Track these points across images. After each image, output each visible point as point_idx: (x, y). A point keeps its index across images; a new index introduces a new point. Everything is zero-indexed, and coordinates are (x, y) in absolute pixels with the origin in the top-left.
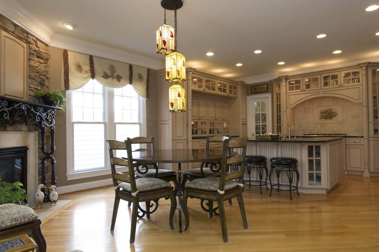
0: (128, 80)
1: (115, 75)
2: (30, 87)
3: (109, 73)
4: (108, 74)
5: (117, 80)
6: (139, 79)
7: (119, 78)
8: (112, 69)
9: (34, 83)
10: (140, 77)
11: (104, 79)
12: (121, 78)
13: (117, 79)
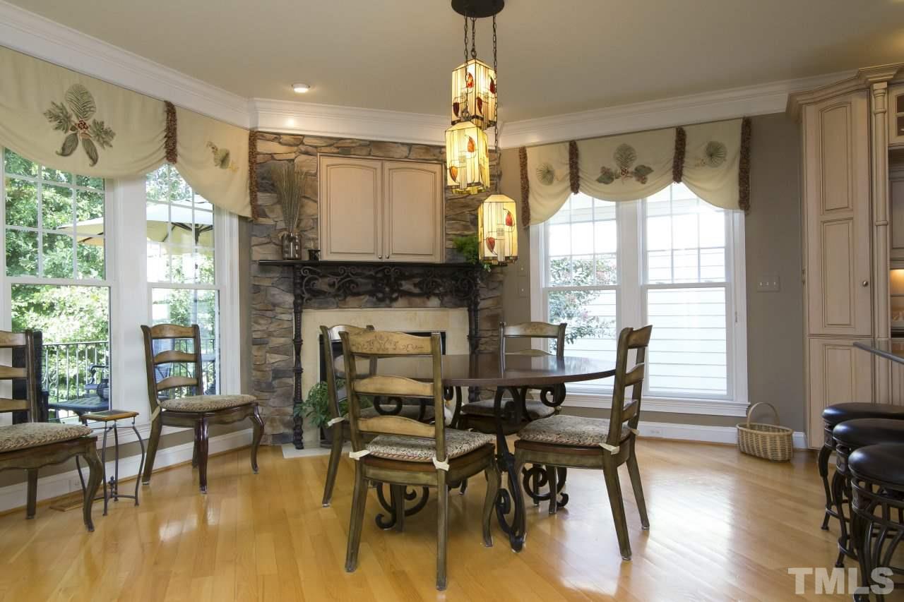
0: (670, 170)
1: (632, 169)
2: (446, 234)
3: (614, 167)
4: (613, 170)
5: (638, 180)
6: (707, 160)
7: (642, 174)
8: (625, 155)
9: (457, 226)
10: (714, 153)
11: (602, 184)
12: (649, 170)
13: (635, 176)
